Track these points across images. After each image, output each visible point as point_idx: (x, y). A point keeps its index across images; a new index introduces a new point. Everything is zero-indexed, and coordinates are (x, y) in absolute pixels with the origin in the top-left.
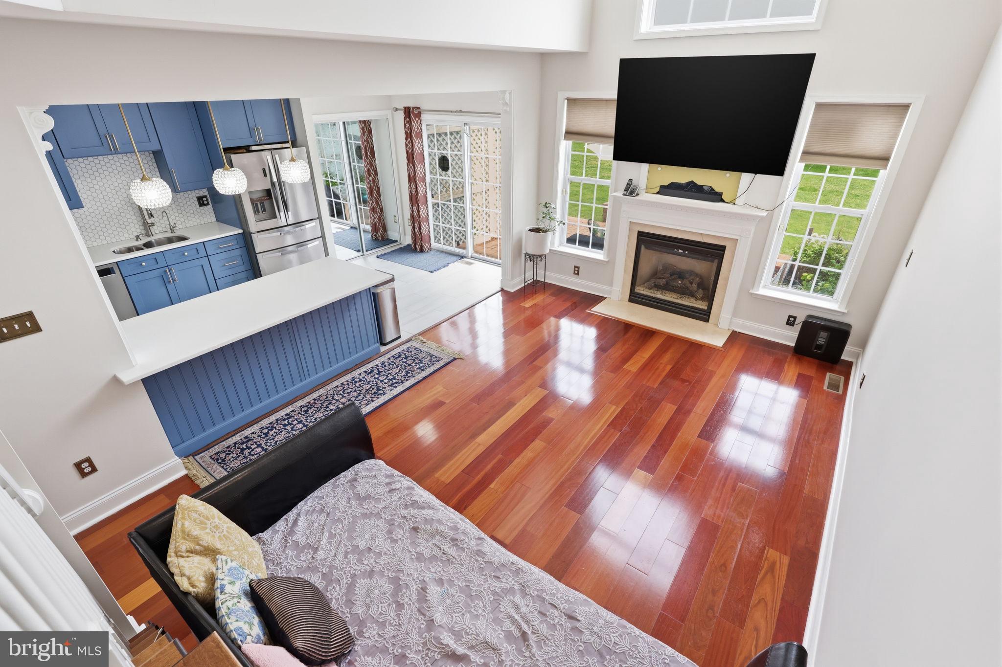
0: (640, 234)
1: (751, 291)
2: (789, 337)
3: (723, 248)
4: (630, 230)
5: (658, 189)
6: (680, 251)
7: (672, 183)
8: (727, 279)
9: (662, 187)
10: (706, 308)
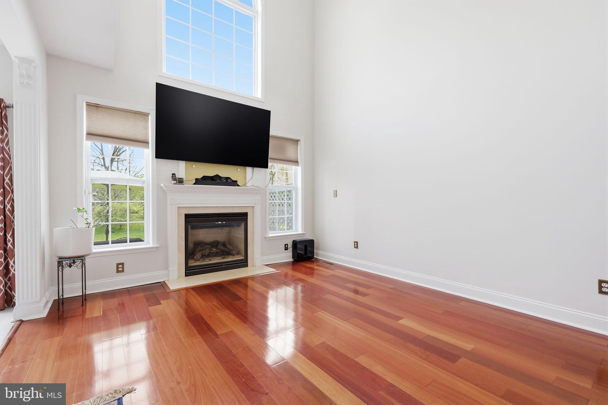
0: (187, 216)
1: (267, 236)
2: (287, 257)
3: (246, 215)
4: (179, 214)
5: (194, 182)
6: (219, 223)
7: (204, 177)
8: (253, 233)
9: (197, 179)
10: (243, 258)
